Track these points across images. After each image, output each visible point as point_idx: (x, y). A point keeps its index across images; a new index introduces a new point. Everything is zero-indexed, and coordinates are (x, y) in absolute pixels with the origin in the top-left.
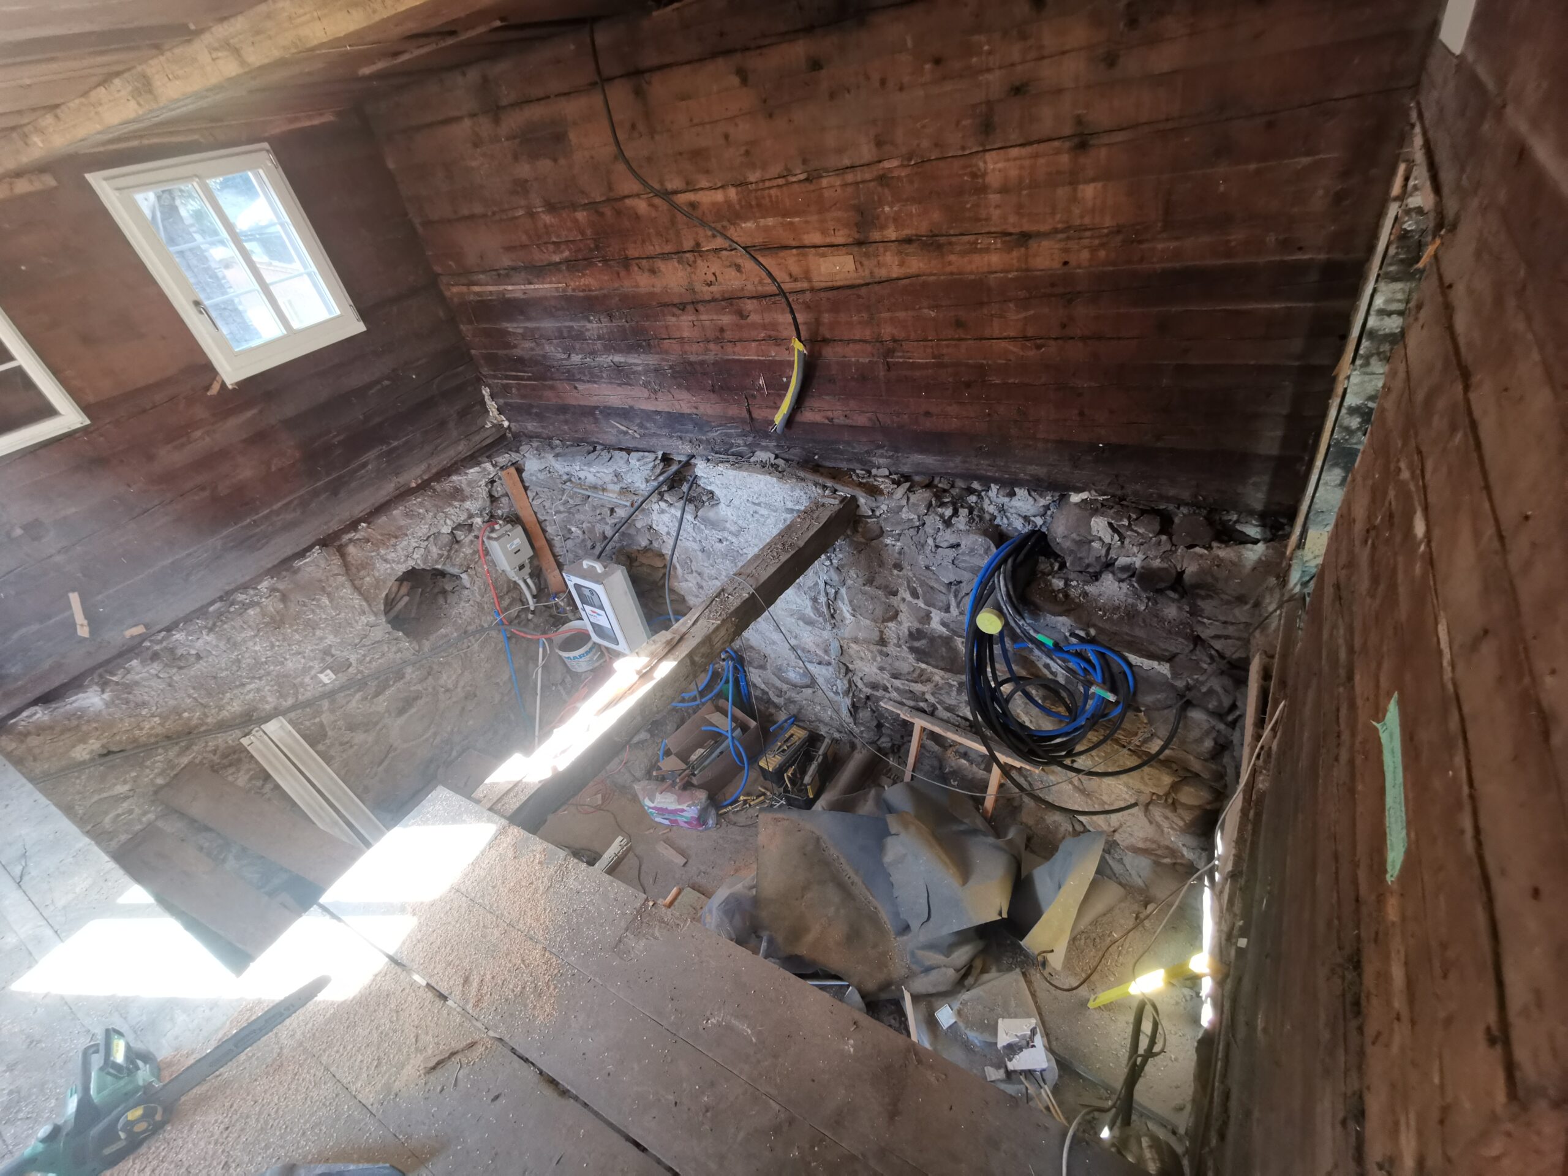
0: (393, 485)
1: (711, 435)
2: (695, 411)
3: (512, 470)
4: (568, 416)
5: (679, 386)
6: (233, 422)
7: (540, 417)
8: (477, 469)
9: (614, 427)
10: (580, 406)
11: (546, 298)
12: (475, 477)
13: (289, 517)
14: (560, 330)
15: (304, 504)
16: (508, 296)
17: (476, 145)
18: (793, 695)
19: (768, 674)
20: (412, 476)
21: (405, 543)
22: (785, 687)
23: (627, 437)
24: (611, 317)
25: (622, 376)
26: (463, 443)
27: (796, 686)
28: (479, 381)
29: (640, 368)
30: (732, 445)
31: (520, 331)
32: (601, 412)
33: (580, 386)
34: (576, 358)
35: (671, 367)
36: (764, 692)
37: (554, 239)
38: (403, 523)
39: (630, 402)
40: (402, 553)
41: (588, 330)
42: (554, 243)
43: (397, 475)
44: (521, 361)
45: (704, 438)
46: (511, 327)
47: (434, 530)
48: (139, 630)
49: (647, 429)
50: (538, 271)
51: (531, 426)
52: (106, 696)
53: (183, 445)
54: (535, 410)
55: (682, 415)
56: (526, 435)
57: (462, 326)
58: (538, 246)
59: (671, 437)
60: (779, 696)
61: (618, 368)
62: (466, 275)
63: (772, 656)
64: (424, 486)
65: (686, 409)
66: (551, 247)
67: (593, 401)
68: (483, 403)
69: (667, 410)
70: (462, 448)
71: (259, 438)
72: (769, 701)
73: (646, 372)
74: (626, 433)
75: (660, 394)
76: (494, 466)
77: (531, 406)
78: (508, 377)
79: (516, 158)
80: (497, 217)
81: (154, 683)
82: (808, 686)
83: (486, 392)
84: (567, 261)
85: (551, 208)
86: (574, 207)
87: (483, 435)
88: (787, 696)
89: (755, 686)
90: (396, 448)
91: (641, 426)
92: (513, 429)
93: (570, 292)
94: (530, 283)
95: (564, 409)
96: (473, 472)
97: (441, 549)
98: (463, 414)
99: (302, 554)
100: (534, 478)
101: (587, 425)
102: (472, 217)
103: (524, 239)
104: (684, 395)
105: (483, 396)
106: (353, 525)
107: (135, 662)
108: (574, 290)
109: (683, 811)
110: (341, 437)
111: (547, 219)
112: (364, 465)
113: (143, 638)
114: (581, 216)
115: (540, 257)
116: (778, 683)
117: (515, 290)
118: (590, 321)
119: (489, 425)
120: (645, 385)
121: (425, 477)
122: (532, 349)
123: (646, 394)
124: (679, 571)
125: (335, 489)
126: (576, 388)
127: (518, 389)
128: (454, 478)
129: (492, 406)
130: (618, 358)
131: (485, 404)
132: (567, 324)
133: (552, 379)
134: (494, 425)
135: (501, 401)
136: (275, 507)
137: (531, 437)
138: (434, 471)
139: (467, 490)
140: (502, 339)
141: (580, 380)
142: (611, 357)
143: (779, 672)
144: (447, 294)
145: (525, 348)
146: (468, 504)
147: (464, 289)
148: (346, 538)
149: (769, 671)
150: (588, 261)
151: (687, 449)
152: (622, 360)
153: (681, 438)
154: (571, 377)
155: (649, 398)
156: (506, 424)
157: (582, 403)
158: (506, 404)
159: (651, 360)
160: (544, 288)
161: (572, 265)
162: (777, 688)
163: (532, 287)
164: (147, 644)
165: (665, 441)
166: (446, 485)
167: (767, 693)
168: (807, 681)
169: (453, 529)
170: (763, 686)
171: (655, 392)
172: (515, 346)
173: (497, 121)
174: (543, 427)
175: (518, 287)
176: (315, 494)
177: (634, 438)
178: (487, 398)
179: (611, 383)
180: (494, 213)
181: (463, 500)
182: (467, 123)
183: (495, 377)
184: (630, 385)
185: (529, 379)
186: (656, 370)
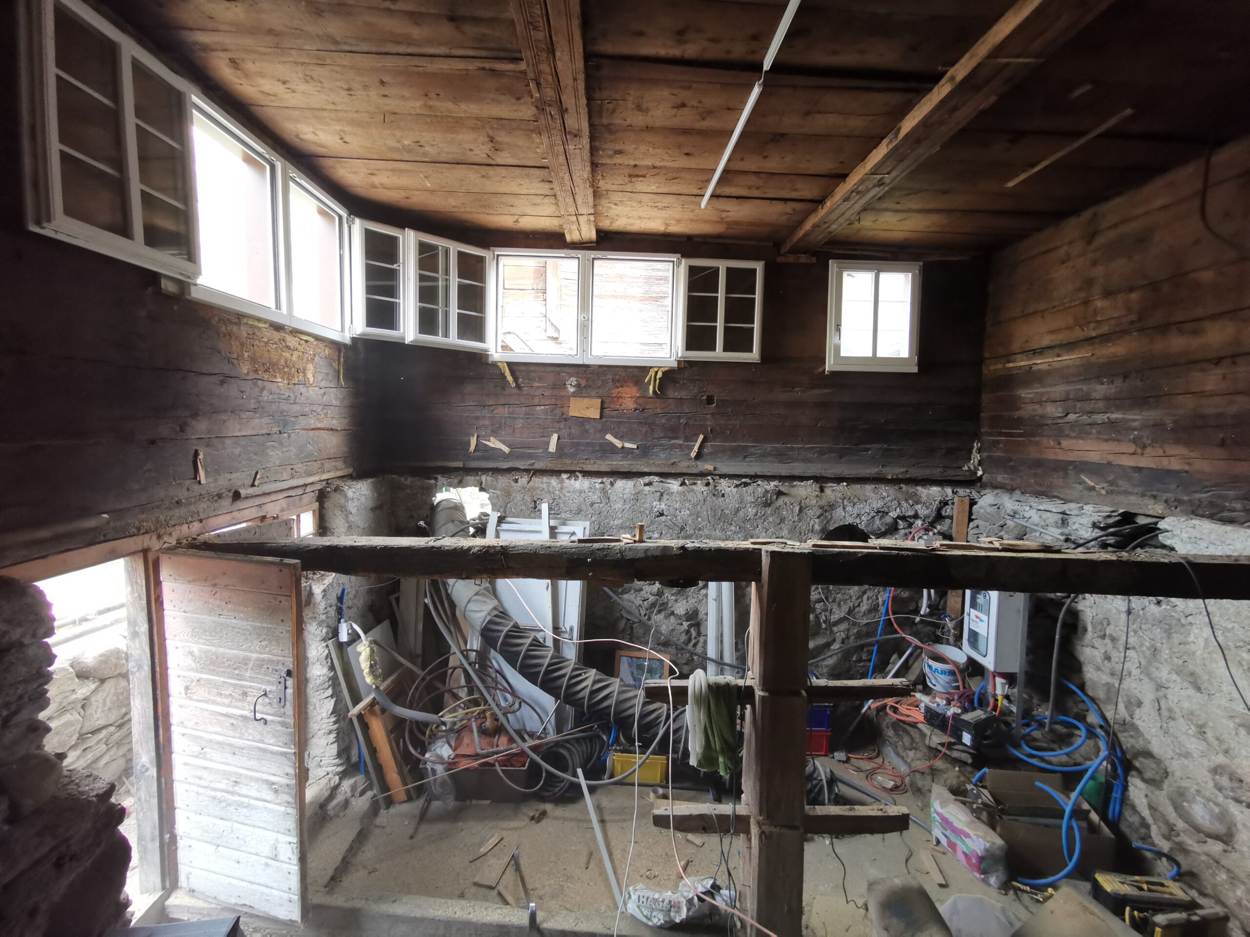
0: (876, 470)
1: (1198, 496)
2: (1186, 468)
3: (967, 501)
4: (1039, 471)
5: (1177, 441)
6: (817, 392)
7: (1013, 470)
8: (939, 489)
9: (1082, 482)
10: (1056, 461)
11: (1068, 367)
12: (934, 492)
13: (810, 455)
14: (1068, 393)
15: (822, 453)
16: (1034, 368)
17: (1063, 262)
18: (1190, 842)
19: (1162, 798)
20: (891, 472)
21: (862, 506)
22: (1180, 825)
23: (1094, 493)
24: (1125, 377)
25: (1114, 431)
26: (939, 470)
27: (1198, 829)
28: (976, 435)
29: (1136, 424)
30: (1223, 509)
31: (1031, 396)
32: (1075, 468)
33: (1065, 443)
34: (1072, 417)
35: (1175, 422)
36: (1145, 825)
37: (1099, 319)
38: (868, 494)
39: (1111, 458)
40: (856, 511)
41: (1096, 391)
42: (1097, 322)
43: (883, 466)
44: (1019, 421)
45: (1186, 498)
46: (1025, 393)
47: (886, 510)
48: (711, 468)
49: (1117, 486)
50: (1070, 346)
51: (1000, 478)
52: (680, 488)
53: (787, 392)
54: (1011, 464)
55: (1169, 472)
56: (991, 483)
57: (984, 396)
58: (1080, 326)
59: (1143, 495)
60: (1167, 838)
61: (1112, 423)
62: (1009, 356)
63: (1178, 774)
64: (895, 481)
65: (1175, 465)
66: (1092, 325)
67: (1071, 457)
68: (970, 452)
69: (1150, 466)
70: (936, 473)
71: (823, 405)
72: (1146, 838)
73: (1141, 429)
74: (1092, 489)
75: (1149, 450)
76: (953, 492)
77: (1010, 460)
78: (1001, 434)
79: (1094, 264)
80: (1054, 310)
81: (699, 495)
82: (1217, 837)
83: (976, 445)
84: (1102, 336)
85: (1108, 294)
86: (1131, 290)
87: (958, 472)
88: (1177, 839)
89: (1133, 808)
90: (892, 450)
91: (1111, 483)
92: (984, 479)
93: (1093, 359)
94: (1059, 356)
95: (1039, 463)
96: (935, 490)
97: (882, 524)
98: (950, 451)
99: (802, 478)
100: (982, 511)
101: (1057, 480)
102: (1035, 312)
103: (1070, 321)
104: (1181, 450)
105: (973, 448)
106: (839, 480)
107: (699, 482)
108: (1098, 358)
109: (967, 836)
110: (866, 427)
111: (1099, 304)
112: (867, 450)
113: (709, 474)
114: (1134, 296)
115: (1078, 334)
116: (1172, 816)
117: (1041, 363)
118: (1102, 383)
119: (966, 468)
120: (1134, 441)
121: (900, 477)
122: (1034, 410)
123: (1132, 448)
124: (1090, 634)
125: (841, 455)
126: (1059, 444)
127: (1005, 445)
128: (919, 488)
129: (976, 457)
130: (1114, 416)
131: (971, 453)
132: (1078, 387)
133: (1040, 435)
134: (970, 470)
135: (985, 454)
136: (806, 446)
137: (995, 487)
138: (908, 476)
139: (924, 499)
140: (1013, 403)
141: (1067, 436)
142: (1109, 415)
143: (1179, 799)
144: (985, 371)
145: (1027, 411)
146: (918, 507)
147: (1000, 366)
148: (830, 484)
149: (1164, 793)
150: (1124, 332)
151: (1158, 508)
152: (1120, 416)
153: (1155, 497)
154: (1059, 432)
155: (1134, 454)
156: (980, 473)
157: (1060, 458)
158: (989, 457)
159: (1151, 415)
160: (1069, 358)
161: (1105, 339)
162: (1167, 823)
163: (1059, 359)
164: (709, 478)
165: (1133, 499)
166: (911, 489)
167: (1148, 827)
168: (1220, 829)
169: (899, 517)
170: (1146, 813)
171: (1144, 447)
172: (1020, 409)
173: (1089, 242)
174: (1012, 479)
175: (1047, 360)
176: (831, 451)
177: (1099, 494)
178: (974, 450)
179: (1098, 439)
180: (1054, 307)
181: (917, 504)
182: (1065, 248)
183: (991, 434)
184: (1118, 440)
185: (1020, 435)
186: (1154, 425)
